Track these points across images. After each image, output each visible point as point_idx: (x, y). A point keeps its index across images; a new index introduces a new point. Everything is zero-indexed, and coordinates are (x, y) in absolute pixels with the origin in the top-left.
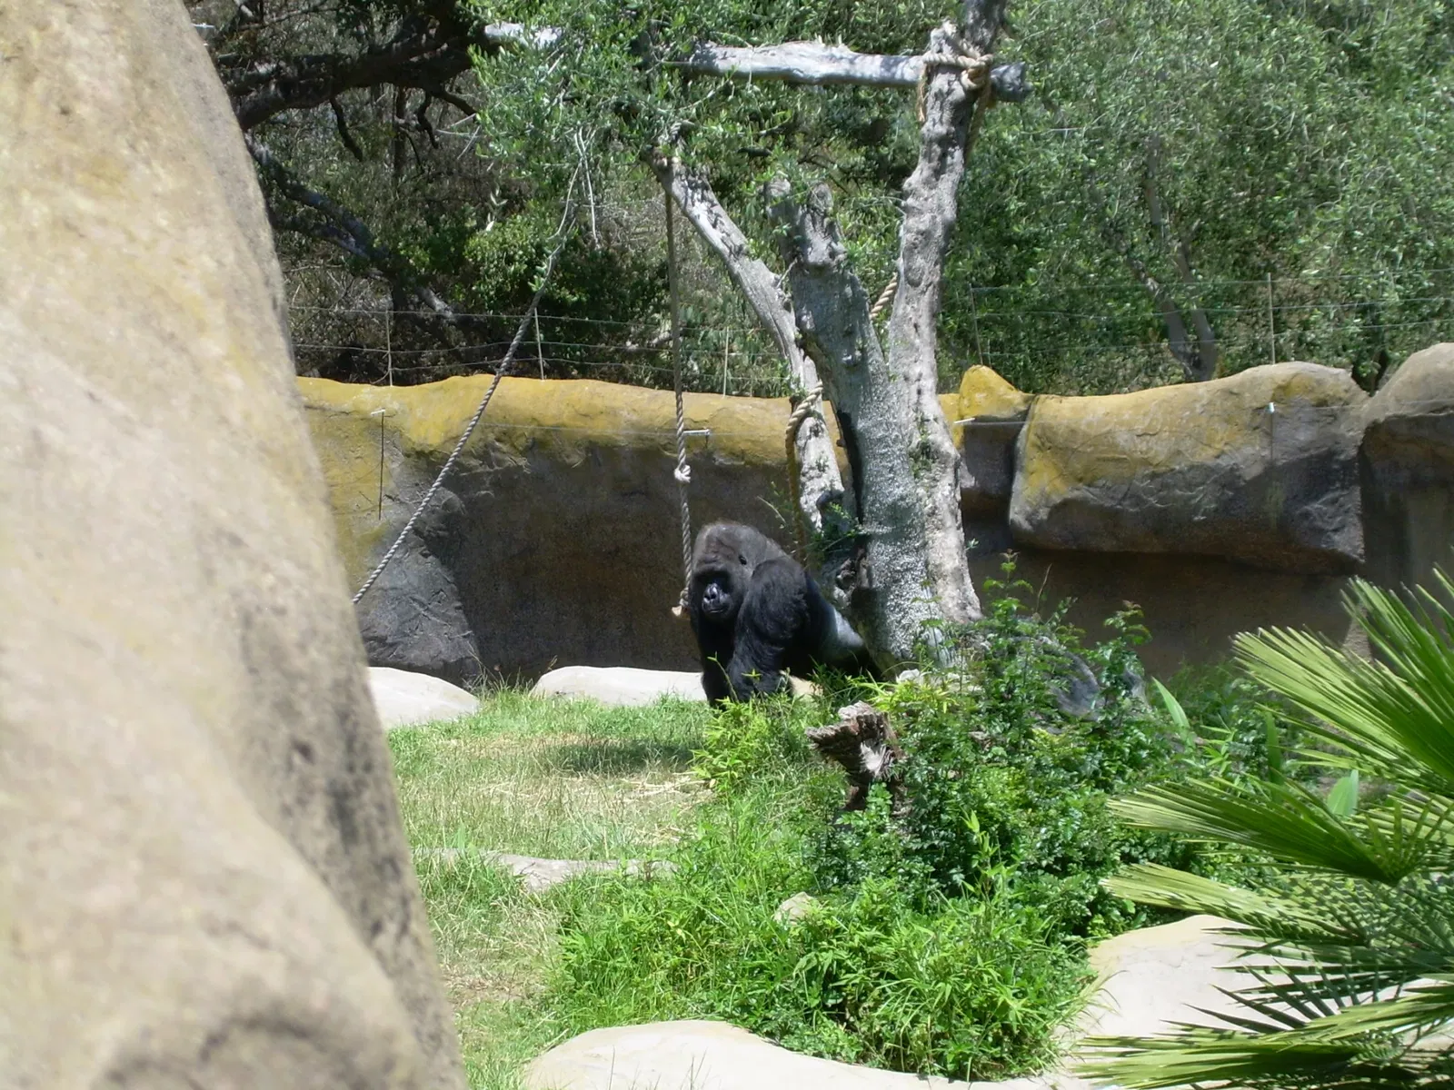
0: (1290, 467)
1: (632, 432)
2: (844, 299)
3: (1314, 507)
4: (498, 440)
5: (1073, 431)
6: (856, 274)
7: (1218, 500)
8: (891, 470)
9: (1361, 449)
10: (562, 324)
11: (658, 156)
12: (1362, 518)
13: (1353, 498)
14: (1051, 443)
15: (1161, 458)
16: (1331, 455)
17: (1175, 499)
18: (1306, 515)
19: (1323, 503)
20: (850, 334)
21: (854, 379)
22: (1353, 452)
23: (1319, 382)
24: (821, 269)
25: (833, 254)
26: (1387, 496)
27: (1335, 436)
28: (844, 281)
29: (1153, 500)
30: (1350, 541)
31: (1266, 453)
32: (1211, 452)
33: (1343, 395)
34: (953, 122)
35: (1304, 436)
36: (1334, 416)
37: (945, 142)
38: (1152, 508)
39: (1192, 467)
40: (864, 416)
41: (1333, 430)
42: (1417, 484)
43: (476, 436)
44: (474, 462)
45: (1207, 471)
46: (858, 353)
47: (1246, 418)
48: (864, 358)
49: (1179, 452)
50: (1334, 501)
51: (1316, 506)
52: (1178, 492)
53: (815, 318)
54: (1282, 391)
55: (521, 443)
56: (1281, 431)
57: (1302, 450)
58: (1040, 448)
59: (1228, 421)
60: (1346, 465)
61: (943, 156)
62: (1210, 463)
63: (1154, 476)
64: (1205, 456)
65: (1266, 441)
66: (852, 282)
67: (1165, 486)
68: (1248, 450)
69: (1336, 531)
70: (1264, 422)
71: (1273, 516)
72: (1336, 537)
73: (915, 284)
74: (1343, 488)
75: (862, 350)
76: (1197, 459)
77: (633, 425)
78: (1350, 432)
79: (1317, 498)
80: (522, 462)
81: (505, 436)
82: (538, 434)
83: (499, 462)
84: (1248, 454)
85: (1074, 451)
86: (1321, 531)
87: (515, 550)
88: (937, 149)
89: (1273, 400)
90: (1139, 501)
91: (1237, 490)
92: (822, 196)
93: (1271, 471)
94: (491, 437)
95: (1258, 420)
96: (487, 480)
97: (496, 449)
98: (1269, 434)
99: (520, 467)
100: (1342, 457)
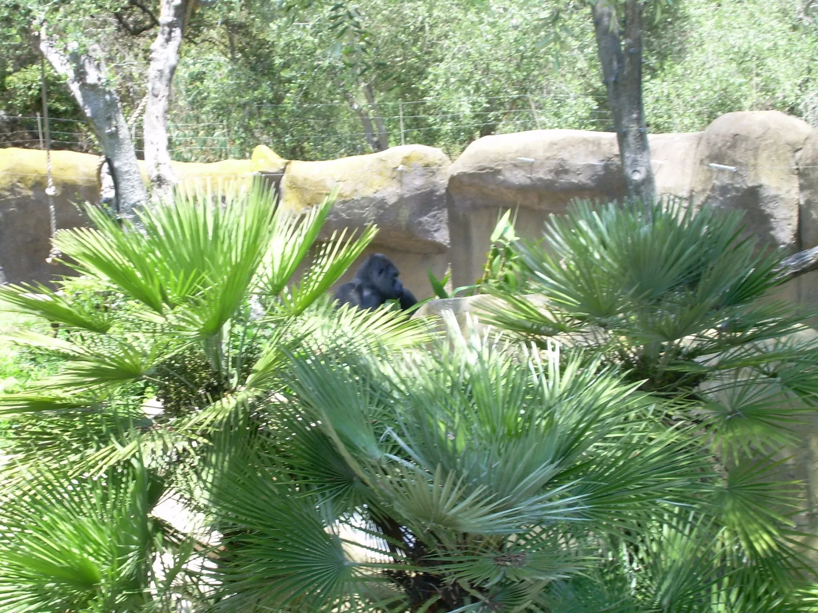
0: (412, 198)
1: (85, 178)
2: (106, 101)
3: (424, 219)
4: (19, 182)
5: (306, 179)
6: (112, 89)
7: (376, 215)
8: (133, 187)
9: (447, 189)
10: (59, 122)
11: (32, 31)
12: (448, 224)
13: (444, 215)
14: (295, 186)
15: (348, 193)
16: (432, 192)
17: (355, 214)
18: (420, 223)
19: (430, 217)
20: (109, 119)
21: (113, 141)
22: (443, 191)
23: (426, 155)
24: (94, 86)
25: (99, 79)
26: (461, 213)
27: (433, 183)
28: (105, 92)
29: (344, 215)
30: (442, 236)
31: (399, 191)
32: (373, 190)
33: (438, 162)
34: (175, 15)
35: (418, 182)
36: (433, 173)
37: (171, 25)
38: (343, 218)
39: (363, 198)
40: (118, 159)
41: (433, 179)
42: (475, 208)
43: (8, 179)
44: (7, 193)
45: (371, 200)
46: (114, 129)
47: (389, 173)
48: (117, 131)
49: (356, 190)
50: (434, 216)
51: (425, 218)
52: (356, 211)
53: (92, 111)
54: (407, 160)
55: (30, 183)
56: (406, 180)
57: (417, 189)
58: (290, 188)
59: (380, 174)
60: (440, 198)
61: (170, 33)
62: (372, 195)
63: (344, 202)
64: (369, 193)
65: (399, 185)
66: (110, 93)
67: (350, 208)
68: (390, 190)
69: (435, 231)
70: (399, 176)
71: (403, 223)
72: (436, 234)
73: (156, 96)
74: (439, 209)
75: (116, 127)
76: (365, 194)
77: (86, 174)
78: (442, 181)
79: (425, 215)
80: (30, 193)
81: (22, 180)
82: (38, 179)
83: (20, 193)
84: (390, 192)
85: (306, 189)
86: (429, 231)
87: (29, 239)
88: (167, 29)
89: (402, 164)
90: (337, 215)
91: (385, 210)
92: (94, 50)
93: (402, 200)
94: (15, 180)
95: (395, 174)
96: (14, 202)
97: (18, 187)
98: (400, 181)
99: (29, 196)
100: (438, 193)
